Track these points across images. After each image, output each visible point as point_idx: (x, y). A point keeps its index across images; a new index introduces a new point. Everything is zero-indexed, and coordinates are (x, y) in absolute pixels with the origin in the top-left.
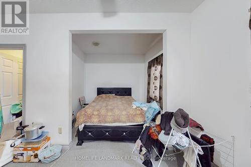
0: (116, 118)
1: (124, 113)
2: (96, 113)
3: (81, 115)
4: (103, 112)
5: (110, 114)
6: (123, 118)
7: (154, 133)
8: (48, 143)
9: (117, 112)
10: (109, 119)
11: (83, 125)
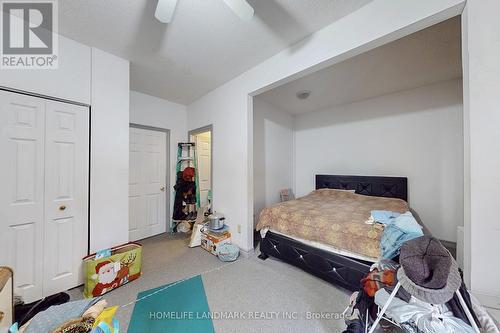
0: (317, 233)
1: (336, 227)
2: (284, 216)
3: (264, 215)
4: (296, 217)
5: (307, 222)
6: (333, 237)
7: (372, 283)
8: (228, 240)
9: (322, 222)
10: (305, 231)
11: (266, 231)
